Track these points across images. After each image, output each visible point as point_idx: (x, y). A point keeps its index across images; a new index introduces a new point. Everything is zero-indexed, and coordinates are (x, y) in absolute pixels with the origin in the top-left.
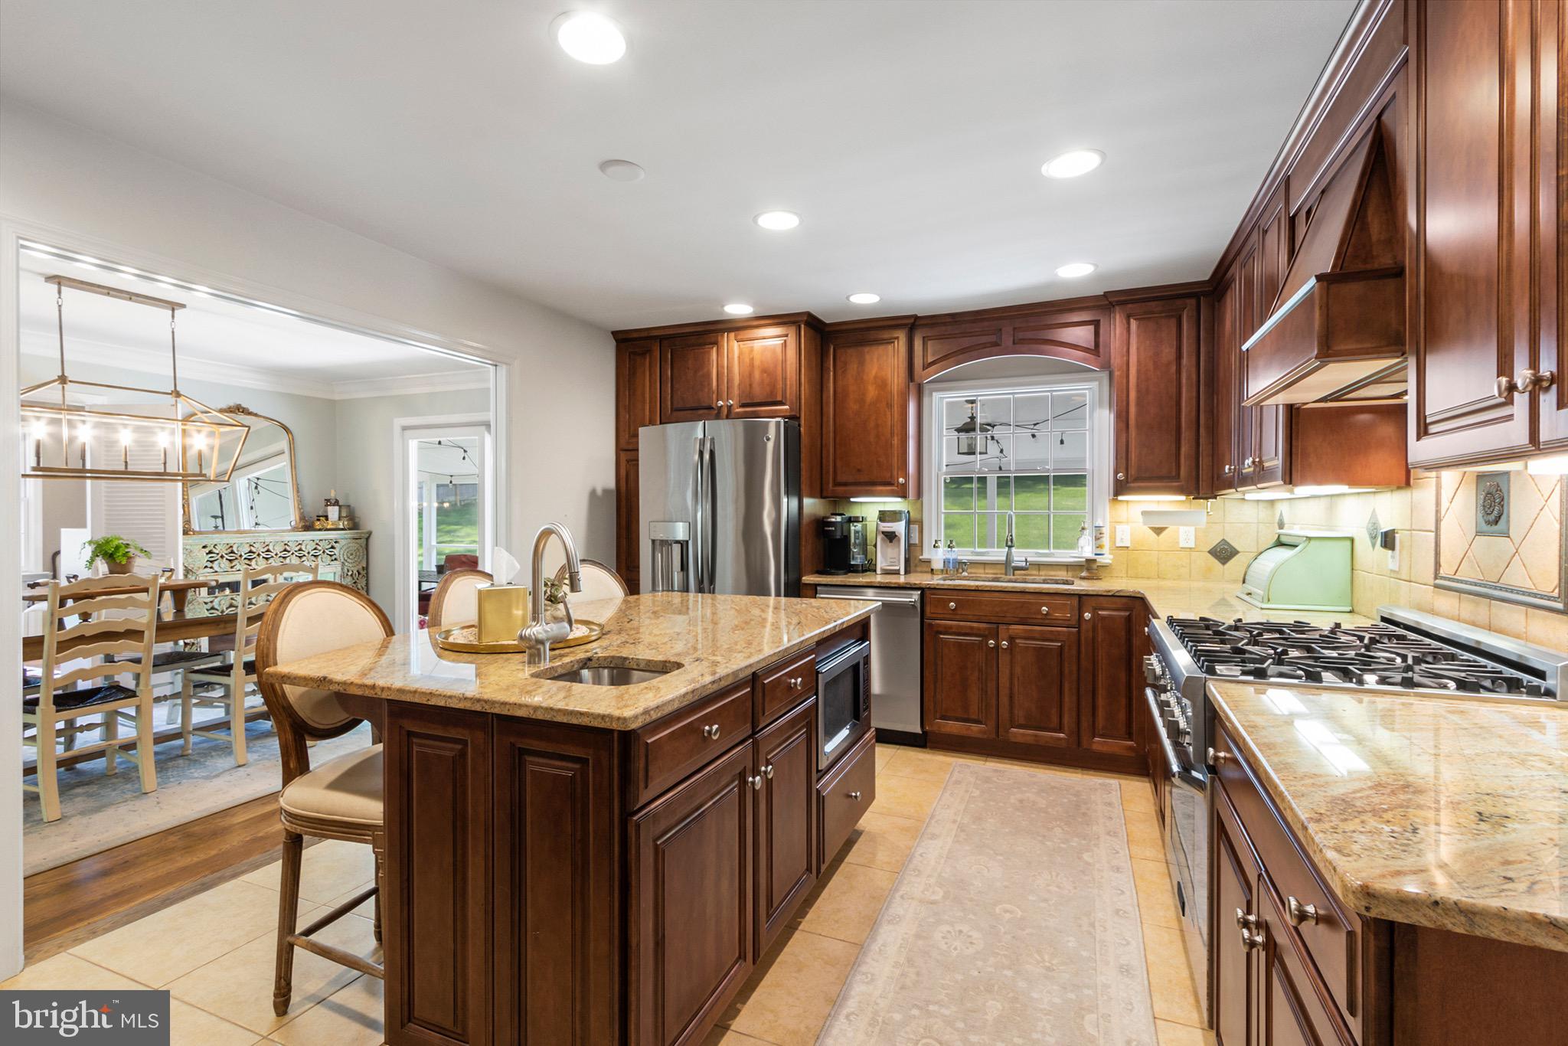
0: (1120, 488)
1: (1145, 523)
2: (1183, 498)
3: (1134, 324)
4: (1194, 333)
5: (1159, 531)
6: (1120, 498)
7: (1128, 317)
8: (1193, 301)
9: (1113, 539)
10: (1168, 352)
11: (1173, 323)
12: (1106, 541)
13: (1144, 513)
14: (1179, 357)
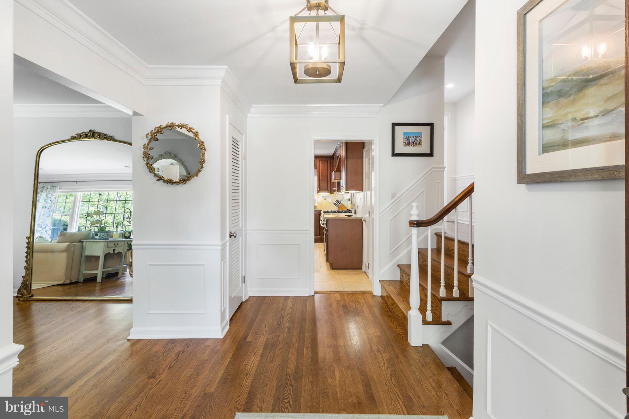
0: (318, 192)
1: (323, 198)
2: (329, 193)
3: (321, 162)
4: (330, 164)
5: (325, 199)
6: (319, 193)
7: (320, 160)
8: (330, 159)
9: (318, 201)
10: (326, 168)
11: (327, 162)
12: (316, 201)
13: (323, 196)
14: (328, 169)
